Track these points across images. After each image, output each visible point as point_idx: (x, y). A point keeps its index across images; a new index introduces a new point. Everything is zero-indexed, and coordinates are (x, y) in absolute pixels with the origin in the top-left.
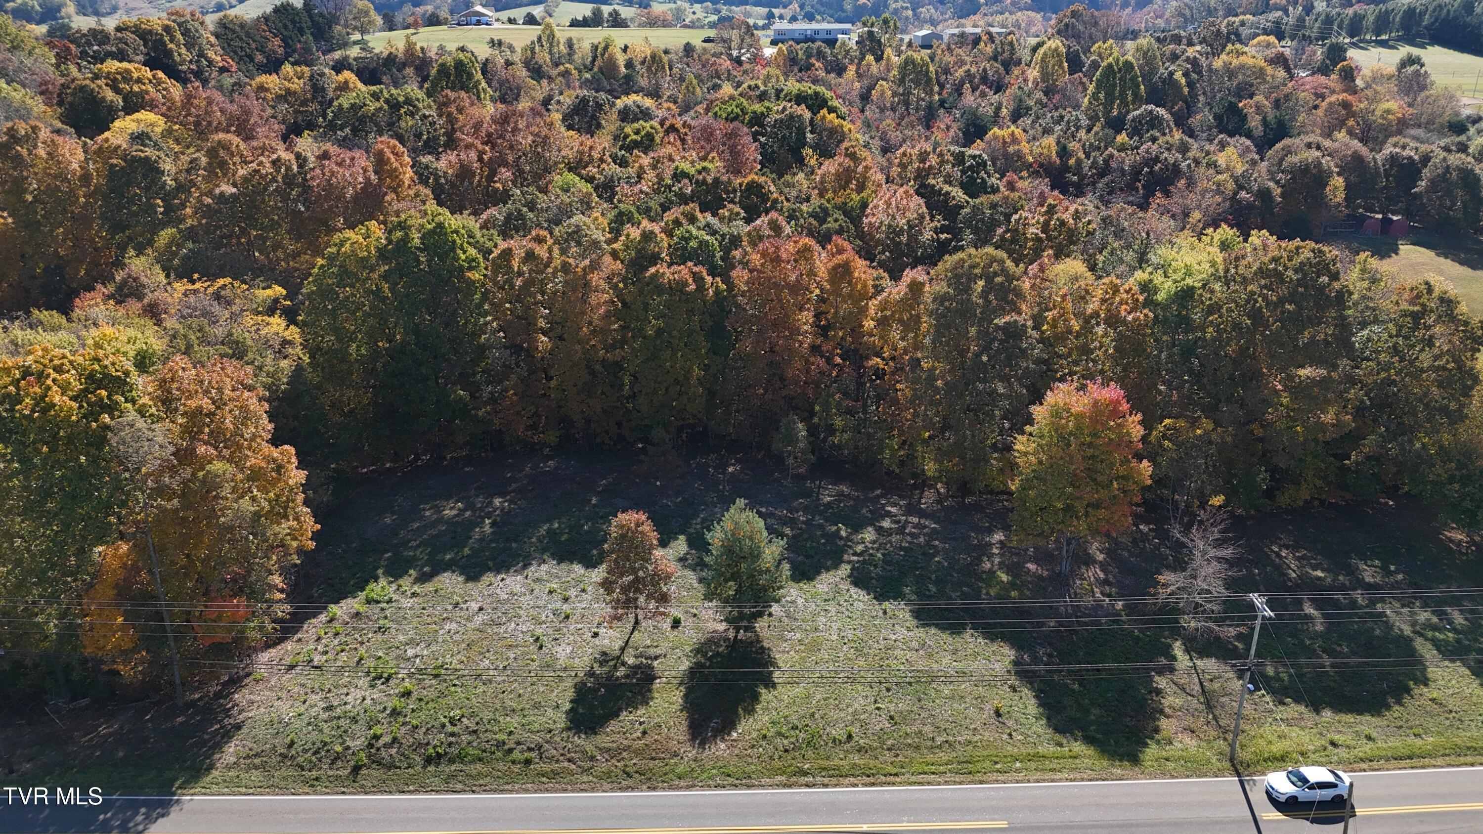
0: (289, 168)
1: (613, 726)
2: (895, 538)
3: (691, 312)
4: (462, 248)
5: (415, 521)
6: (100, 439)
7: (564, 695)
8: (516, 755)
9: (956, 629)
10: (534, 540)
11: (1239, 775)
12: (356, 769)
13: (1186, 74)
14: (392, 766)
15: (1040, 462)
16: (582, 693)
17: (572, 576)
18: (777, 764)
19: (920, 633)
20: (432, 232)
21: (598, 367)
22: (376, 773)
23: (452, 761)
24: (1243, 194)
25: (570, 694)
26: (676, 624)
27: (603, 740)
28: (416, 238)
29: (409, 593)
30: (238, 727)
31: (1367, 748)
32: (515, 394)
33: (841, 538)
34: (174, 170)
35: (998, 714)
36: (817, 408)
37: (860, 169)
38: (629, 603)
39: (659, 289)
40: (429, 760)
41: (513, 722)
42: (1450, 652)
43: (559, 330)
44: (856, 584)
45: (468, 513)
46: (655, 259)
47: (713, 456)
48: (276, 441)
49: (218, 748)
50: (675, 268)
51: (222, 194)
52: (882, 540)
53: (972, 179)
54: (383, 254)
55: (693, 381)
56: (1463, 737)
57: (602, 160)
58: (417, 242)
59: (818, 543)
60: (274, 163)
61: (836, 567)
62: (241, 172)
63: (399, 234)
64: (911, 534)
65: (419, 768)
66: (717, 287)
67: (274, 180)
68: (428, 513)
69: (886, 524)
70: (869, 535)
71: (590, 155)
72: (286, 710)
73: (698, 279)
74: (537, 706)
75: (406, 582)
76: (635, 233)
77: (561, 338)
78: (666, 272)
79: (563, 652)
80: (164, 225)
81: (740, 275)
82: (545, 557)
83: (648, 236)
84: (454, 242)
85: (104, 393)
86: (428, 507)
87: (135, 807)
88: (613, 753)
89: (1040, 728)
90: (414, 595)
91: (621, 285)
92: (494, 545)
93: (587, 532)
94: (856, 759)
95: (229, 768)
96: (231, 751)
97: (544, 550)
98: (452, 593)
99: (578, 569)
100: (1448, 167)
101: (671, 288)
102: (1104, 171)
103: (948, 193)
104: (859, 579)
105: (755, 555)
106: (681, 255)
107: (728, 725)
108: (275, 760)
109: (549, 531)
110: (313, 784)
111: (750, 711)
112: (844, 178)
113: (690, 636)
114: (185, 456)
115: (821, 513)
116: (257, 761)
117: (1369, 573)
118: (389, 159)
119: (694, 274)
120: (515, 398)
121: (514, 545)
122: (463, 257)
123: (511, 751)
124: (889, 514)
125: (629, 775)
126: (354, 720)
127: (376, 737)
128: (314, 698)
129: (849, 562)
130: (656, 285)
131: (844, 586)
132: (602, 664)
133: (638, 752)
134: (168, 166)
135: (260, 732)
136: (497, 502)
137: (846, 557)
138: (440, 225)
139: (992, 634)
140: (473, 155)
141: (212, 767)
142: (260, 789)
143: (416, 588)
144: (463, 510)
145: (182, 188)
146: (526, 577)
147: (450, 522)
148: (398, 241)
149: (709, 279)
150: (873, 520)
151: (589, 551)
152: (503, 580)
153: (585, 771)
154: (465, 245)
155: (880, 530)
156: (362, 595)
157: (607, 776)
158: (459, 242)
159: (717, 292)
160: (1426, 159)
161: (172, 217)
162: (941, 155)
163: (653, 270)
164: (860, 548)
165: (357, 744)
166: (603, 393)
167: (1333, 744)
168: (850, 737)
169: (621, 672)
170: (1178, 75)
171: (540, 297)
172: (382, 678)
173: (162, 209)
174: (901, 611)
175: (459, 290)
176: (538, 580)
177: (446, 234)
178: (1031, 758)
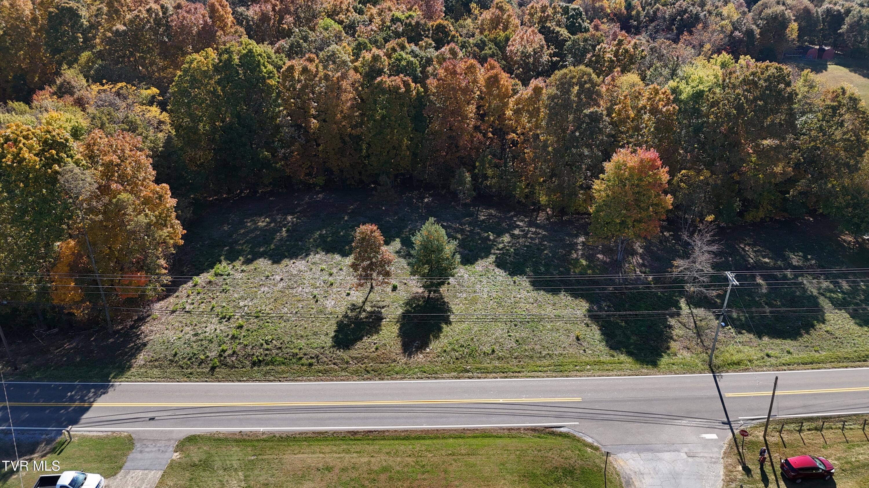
0: (157, 14)
1: (359, 345)
2: (521, 240)
3: (402, 105)
4: (264, 65)
5: (241, 228)
6: (53, 179)
7: (331, 328)
8: (304, 361)
9: (555, 292)
10: (311, 240)
11: (713, 372)
12: (213, 368)
14: (233, 367)
15: (608, 196)
16: (341, 327)
17: (334, 261)
18: (452, 366)
19: (535, 294)
20: (246, 55)
21: (347, 139)
22: (224, 370)
23: (267, 364)
24: (737, 33)
25: (334, 327)
26: (395, 288)
27: (354, 352)
28: (236, 59)
29: (239, 270)
30: (145, 345)
31: (787, 358)
32: (298, 154)
33: (490, 240)
34: (87, 16)
35: (578, 339)
36: (477, 164)
37: (505, 16)
38: (368, 277)
39: (383, 91)
40: (254, 364)
41: (302, 343)
42: (839, 305)
43: (323, 116)
44: (498, 266)
45: (272, 225)
46: (380, 72)
47: (416, 192)
48: (158, 181)
49: (134, 355)
50: (393, 78)
51: (117, 30)
52: (514, 241)
53: (573, 23)
54: (217, 69)
55: (404, 147)
56: (842, 352)
57: (348, 10)
58: (237, 61)
59: (477, 243)
60: (148, 11)
61: (487, 256)
62: (128, 17)
63: (226, 56)
64: (531, 238)
65: (249, 368)
66: (418, 90)
67: (148, 21)
68: (249, 224)
69: (517, 232)
70: (506, 238)
71: (340, 7)
72: (172, 335)
73: (406, 85)
74: (315, 334)
75: (238, 264)
76: (368, 56)
77: (324, 121)
78: (387, 80)
79: (329, 304)
80: (84, 49)
81: (432, 83)
82: (318, 250)
83: (376, 58)
84: (259, 61)
85: (54, 152)
86: (249, 220)
87: (88, 388)
88: (360, 360)
89: (602, 347)
90: (243, 271)
91: (360, 88)
92: (288, 243)
93: (343, 236)
94: (497, 363)
95: (141, 367)
96: (141, 358)
97: (317, 247)
98: (265, 270)
99: (337, 257)
100: (861, 16)
101: (390, 90)
102: (653, 18)
103: (558, 32)
104: (500, 264)
105: (440, 250)
106: (396, 70)
107: (423, 345)
108: (167, 363)
109: (320, 235)
110: (189, 377)
111: (437, 337)
112: (495, 22)
113: (403, 295)
114: (104, 189)
115: (479, 226)
116: (157, 363)
117: (795, 260)
118: (218, 9)
119: (404, 82)
120: (298, 157)
121: (300, 243)
122: (265, 70)
123: (301, 358)
124: (518, 226)
125: (368, 372)
126: (211, 341)
127: (224, 351)
128: (187, 329)
129: (494, 254)
130: (381, 89)
131: (491, 267)
132: (352, 310)
133: (373, 360)
134: (83, 12)
135: (158, 348)
136: (289, 218)
137: (493, 251)
138: (250, 51)
139: (575, 294)
140: (269, 7)
141: (130, 367)
142: (159, 379)
143: (243, 267)
144: (269, 223)
145: (93, 26)
146: (308, 262)
147: (262, 229)
148: (225, 61)
149: (413, 85)
150: (509, 230)
151: (344, 247)
152: (294, 263)
153: (343, 370)
154: (266, 63)
155: (513, 236)
156: (212, 271)
157: (356, 372)
158: (262, 61)
159: (418, 93)
160: (848, 11)
161: (88, 45)
162: (554, 8)
163: (379, 79)
164: (501, 246)
165: (213, 354)
166: (350, 154)
167: (768, 356)
168: (493, 351)
169: (363, 315)
171: (311, 95)
172: (225, 318)
173: (82, 40)
174: (524, 282)
175: (263, 91)
176: (314, 263)
177: (254, 56)
178: (596, 363)
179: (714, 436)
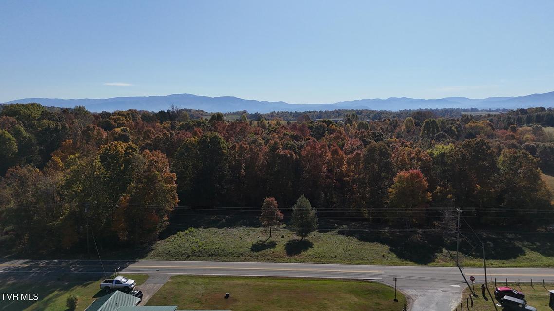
1: (264, 251)
2: (353, 227)
3: (289, 164)
5: (202, 219)
8: (235, 255)
9: (371, 242)
10: (238, 223)
11: (458, 267)
12: (188, 256)
13: (456, 128)
14: (199, 256)
15: (396, 194)
16: (254, 246)
17: (251, 229)
18: (313, 260)
19: (360, 242)
20: (213, 138)
25: (251, 246)
26: (283, 236)
27: (261, 253)
30: (154, 250)
31: (502, 265)
33: (336, 226)
35: (383, 255)
36: (328, 194)
39: (279, 156)
41: (234, 249)
42: (534, 250)
43: (248, 169)
44: (340, 234)
45: (218, 218)
46: (278, 148)
48: (172, 172)
49: (148, 253)
50: (284, 151)
52: (349, 227)
54: (199, 143)
58: (209, 141)
59: (328, 227)
61: (334, 231)
63: (204, 138)
65: (207, 257)
66: (296, 157)
68: (206, 218)
69: (351, 225)
70: (345, 226)
73: (291, 154)
74: (241, 247)
75: (200, 229)
76: (272, 142)
78: (282, 152)
79: (248, 240)
81: (304, 153)
82: (242, 226)
83: (276, 143)
84: (219, 141)
86: (206, 216)
87: (125, 262)
88: (263, 256)
89: (396, 259)
91: (267, 158)
92: (226, 223)
94: (338, 260)
96: (152, 253)
101: (282, 156)
103: (371, 142)
106: (286, 147)
107: (298, 253)
108: (165, 254)
109: (243, 221)
111: (305, 251)
113: (287, 239)
116: (160, 255)
121: (233, 224)
122: (222, 146)
123: (233, 254)
125: (269, 260)
126: (187, 248)
127: (194, 251)
131: (336, 234)
132: (260, 242)
133: (271, 256)
135: (160, 250)
136: (227, 217)
137: (337, 229)
138: (216, 136)
139: (383, 244)
143: (203, 230)
146: (237, 229)
147: (213, 219)
148: (203, 140)
149: (294, 155)
150: (346, 224)
152: (230, 229)
153: (255, 259)
156: (187, 231)
157: (262, 260)
158: (221, 142)
159: (297, 159)
162: (368, 132)
163: (277, 151)
164: (341, 228)
165: (189, 252)
167: (491, 264)
168: (336, 257)
169: (266, 243)
170: (453, 128)
171: (243, 158)
174: (354, 238)
175: (220, 154)
176: (240, 229)
178: (393, 263)
179: (458, 286)
